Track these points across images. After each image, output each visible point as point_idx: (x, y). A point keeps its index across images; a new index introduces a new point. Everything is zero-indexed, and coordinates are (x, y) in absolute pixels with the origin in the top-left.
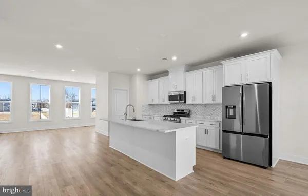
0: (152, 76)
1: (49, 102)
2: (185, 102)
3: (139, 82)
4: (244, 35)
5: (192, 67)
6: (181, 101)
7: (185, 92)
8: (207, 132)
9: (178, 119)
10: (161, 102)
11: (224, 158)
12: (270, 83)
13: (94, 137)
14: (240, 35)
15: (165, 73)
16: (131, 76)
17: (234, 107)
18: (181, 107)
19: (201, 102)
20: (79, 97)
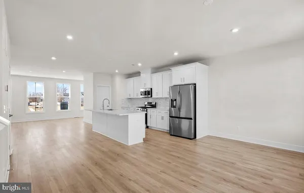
0: (130, 76)
1: (43, 97)
2: (151, 96)
3: (118, 80)
4: (176, 54)
5: (157, 70)
6: (149, 96)
7: (151, 89)
8: (162, 118)
9: (145, 110)
10: (135, 97)
11: (171, 135)
12: (195, 84)
13: (82, 125)
14: (173, 53)
15: (138, 74)
16: (112, 75)
17: (175, 100)
18: (150, 100)
19: (161, 96)
20: (69, 91)
